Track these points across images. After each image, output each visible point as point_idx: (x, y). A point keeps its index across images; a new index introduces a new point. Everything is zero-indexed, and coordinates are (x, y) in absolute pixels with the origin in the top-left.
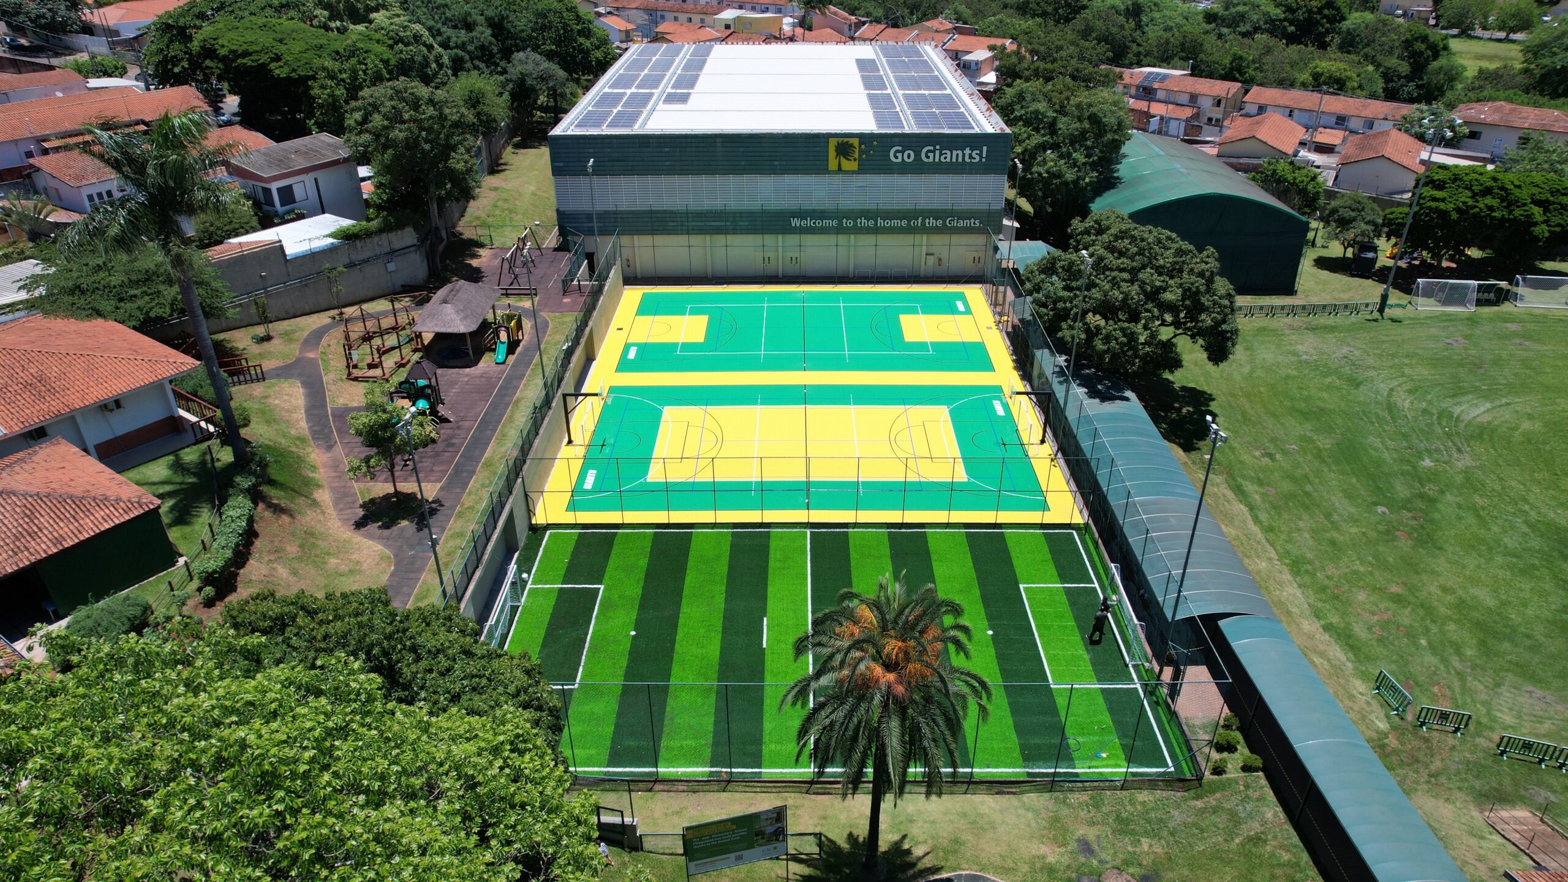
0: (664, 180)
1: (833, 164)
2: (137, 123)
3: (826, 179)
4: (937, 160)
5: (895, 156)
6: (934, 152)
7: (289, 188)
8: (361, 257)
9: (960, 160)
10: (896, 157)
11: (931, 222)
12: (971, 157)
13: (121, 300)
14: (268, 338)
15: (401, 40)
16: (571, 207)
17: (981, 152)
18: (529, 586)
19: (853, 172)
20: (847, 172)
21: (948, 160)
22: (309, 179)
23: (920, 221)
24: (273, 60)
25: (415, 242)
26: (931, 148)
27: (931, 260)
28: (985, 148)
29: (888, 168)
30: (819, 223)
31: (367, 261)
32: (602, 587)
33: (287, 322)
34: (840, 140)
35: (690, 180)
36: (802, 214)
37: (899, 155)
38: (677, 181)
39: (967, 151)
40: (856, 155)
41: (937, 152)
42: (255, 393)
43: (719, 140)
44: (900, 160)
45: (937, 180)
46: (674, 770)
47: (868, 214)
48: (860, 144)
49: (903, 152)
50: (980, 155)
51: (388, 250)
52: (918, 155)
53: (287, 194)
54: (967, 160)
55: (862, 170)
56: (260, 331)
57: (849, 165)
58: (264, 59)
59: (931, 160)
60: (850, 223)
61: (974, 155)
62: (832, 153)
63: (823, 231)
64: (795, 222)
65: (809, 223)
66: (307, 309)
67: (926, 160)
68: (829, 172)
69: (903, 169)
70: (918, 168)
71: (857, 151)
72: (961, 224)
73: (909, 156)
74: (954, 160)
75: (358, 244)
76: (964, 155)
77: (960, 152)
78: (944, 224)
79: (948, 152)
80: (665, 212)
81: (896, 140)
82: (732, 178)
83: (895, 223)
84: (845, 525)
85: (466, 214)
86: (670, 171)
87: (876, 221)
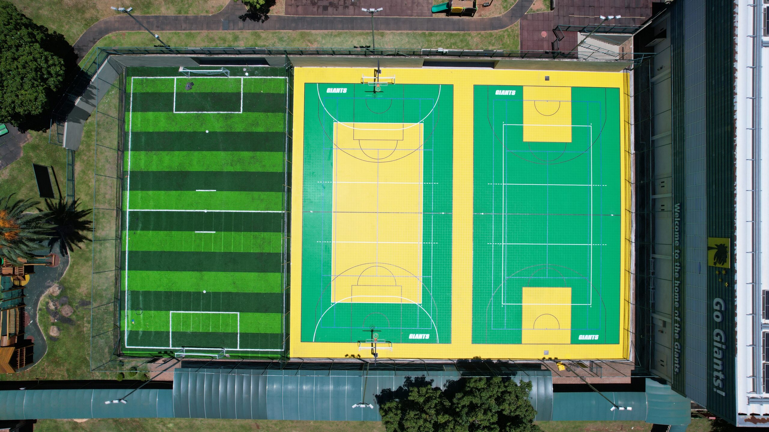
1: (713, 242)
4: (715, 344)
5: (718, 303)
9: (715, 366)
12: (717, 378)
17: (721, 389)
19: (707, 261)
20: (708, 255)
21: (715, 354)
28: (724, 394)
29: (710, 296)
30: (677, 229)
32: (241, 112)
34: (729, 250)
36: (682, 214)
37: (719, 308)
39: (721, 376)
40: (718, 265)
41: (720, 346)
44: (715, 307)
46: (129, 157)
47: (682, 272)
48: (726, 270)
49: (720, 311)
52: (719, 325)
54: (715, 374)
55: (709, 269)
59: (715, 338)
61: (719, 381)
62: (720, 241)
67: (715, 333)
68: (708, 237)
69: (710, 311)
71: (721, 266)
73: (718, 317)
74: (715, 360)
76: (719, 371)
77: (720, 368)
79: (720, 357)
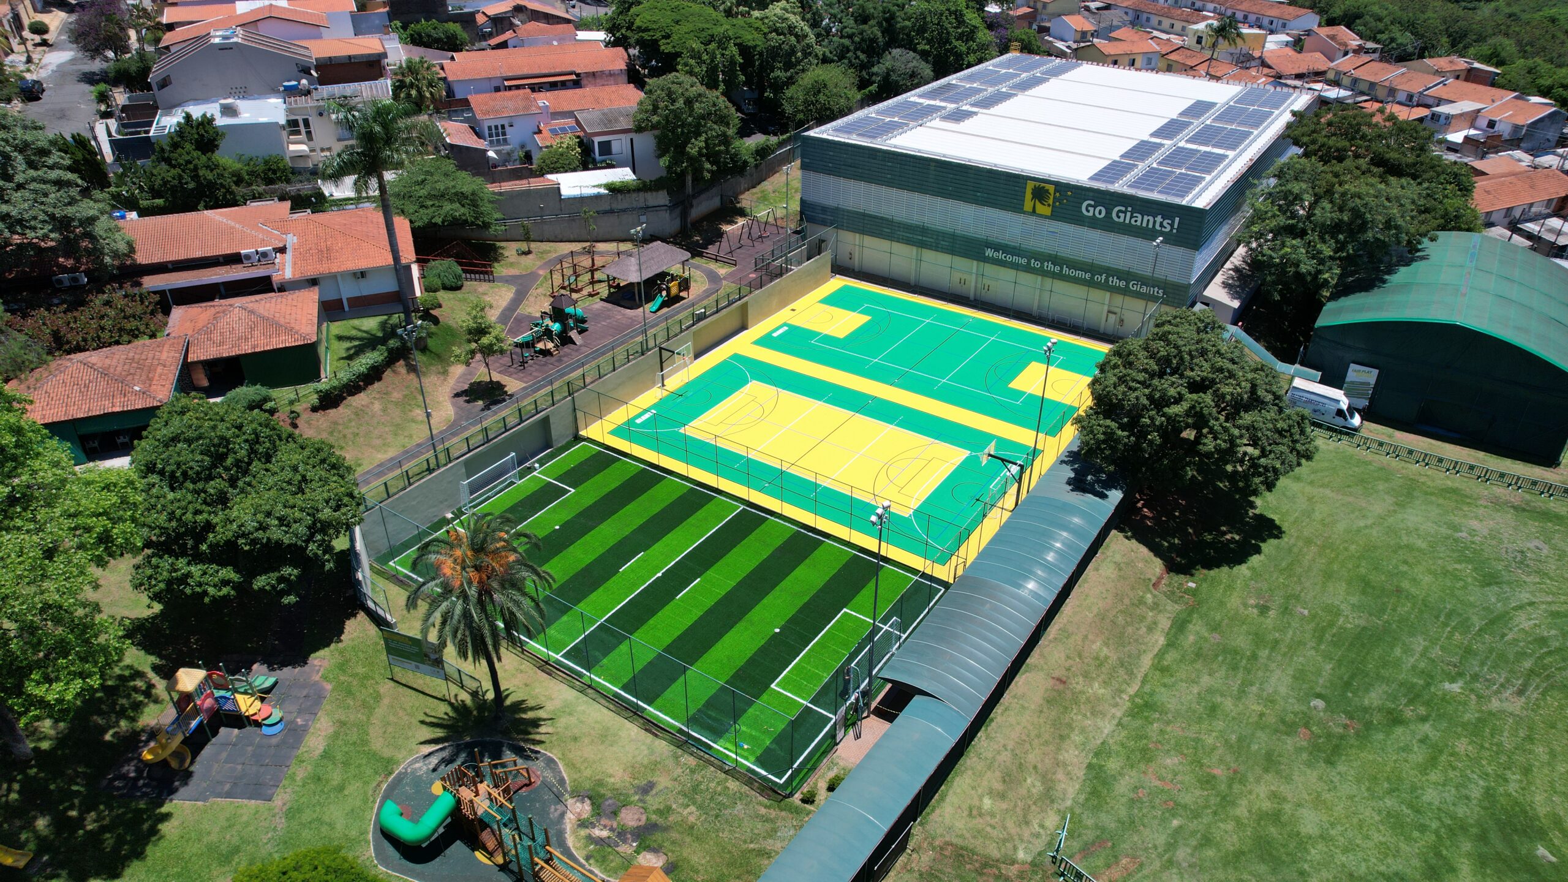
0: (884, 191)
1: (1028, 205)
2: (571, 74)
3: (1021, 218)
4: (1127, 221)
5: (1087, 209)
6: (1125, 212)
7: (609, 143)
8: (620, 207)
9: (1150, 226)
10: (1088, 211)
11: (1114, 281)
12: (1161, 225)
13: (421, 207)
14: (529, 252)
15: (776, 30)
16: (811, 198)
17: (1173, 222)
18: (535, 473)
19: (1046, 217)
20: (1041, 216)
21: (1139, 223)
22: (625, 139)
23: (1104, 277)
24: (664, 37)
25: (667, 203)
26: (1123, 209)
27: (1112, 318)
28: (1177, 220)
29: (1079, 220)
30: (1009, 258)
31: (624, 211)
32: (573, 491)
33: (552, 244)
34: (1037, 184)
35: (905, 194)
36: (997, 247)
37: (1091, 209)
38: (894, 193)
39: (1159, 219)
40: (1051, 201)
41: (1129, 214)
42: (480, 290)
43: (933, 164)
44: (1091, 214)
45: (1125, 241)
47: (1055, 260)
48: (1056, 191)
49: (1095, 207)
50: (1172, 225)
51: (643, 205)
52: (1109, 213)
53: (606, 147)
54: (1158, 227)
55: (1055, 216)
56: (524, 246)
57: (1044, 210)
58: (658, 35)
59: (1121, 220)
60: (1037, 264)
61: (1165, 223)
62: (1028, 195)
63: (1015, 267)
64: (989, 252)
65: (1000, 255)
66: (572, 238)
67: (1116, 219)
68: (1025, 213)
69: (1093, 223)
70: (1107, 225)
71: (1052, 197)
72: (1144, 289)
73: (1100, 212)
74: (1144, 225)
75: (619, 196)
76: (1155, 222)
77: (1151, 218)
78: (1127, 286)
79: (1140, 216)
80: (882, 218)
81: (1091, 194)
82: (939, 200)
83: (1079, 274)
84: (772, 513)
85: (759, 187)
86: (890, 184)
87: (1062, 269)
